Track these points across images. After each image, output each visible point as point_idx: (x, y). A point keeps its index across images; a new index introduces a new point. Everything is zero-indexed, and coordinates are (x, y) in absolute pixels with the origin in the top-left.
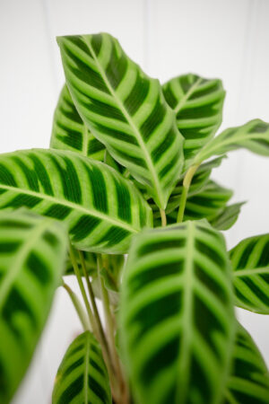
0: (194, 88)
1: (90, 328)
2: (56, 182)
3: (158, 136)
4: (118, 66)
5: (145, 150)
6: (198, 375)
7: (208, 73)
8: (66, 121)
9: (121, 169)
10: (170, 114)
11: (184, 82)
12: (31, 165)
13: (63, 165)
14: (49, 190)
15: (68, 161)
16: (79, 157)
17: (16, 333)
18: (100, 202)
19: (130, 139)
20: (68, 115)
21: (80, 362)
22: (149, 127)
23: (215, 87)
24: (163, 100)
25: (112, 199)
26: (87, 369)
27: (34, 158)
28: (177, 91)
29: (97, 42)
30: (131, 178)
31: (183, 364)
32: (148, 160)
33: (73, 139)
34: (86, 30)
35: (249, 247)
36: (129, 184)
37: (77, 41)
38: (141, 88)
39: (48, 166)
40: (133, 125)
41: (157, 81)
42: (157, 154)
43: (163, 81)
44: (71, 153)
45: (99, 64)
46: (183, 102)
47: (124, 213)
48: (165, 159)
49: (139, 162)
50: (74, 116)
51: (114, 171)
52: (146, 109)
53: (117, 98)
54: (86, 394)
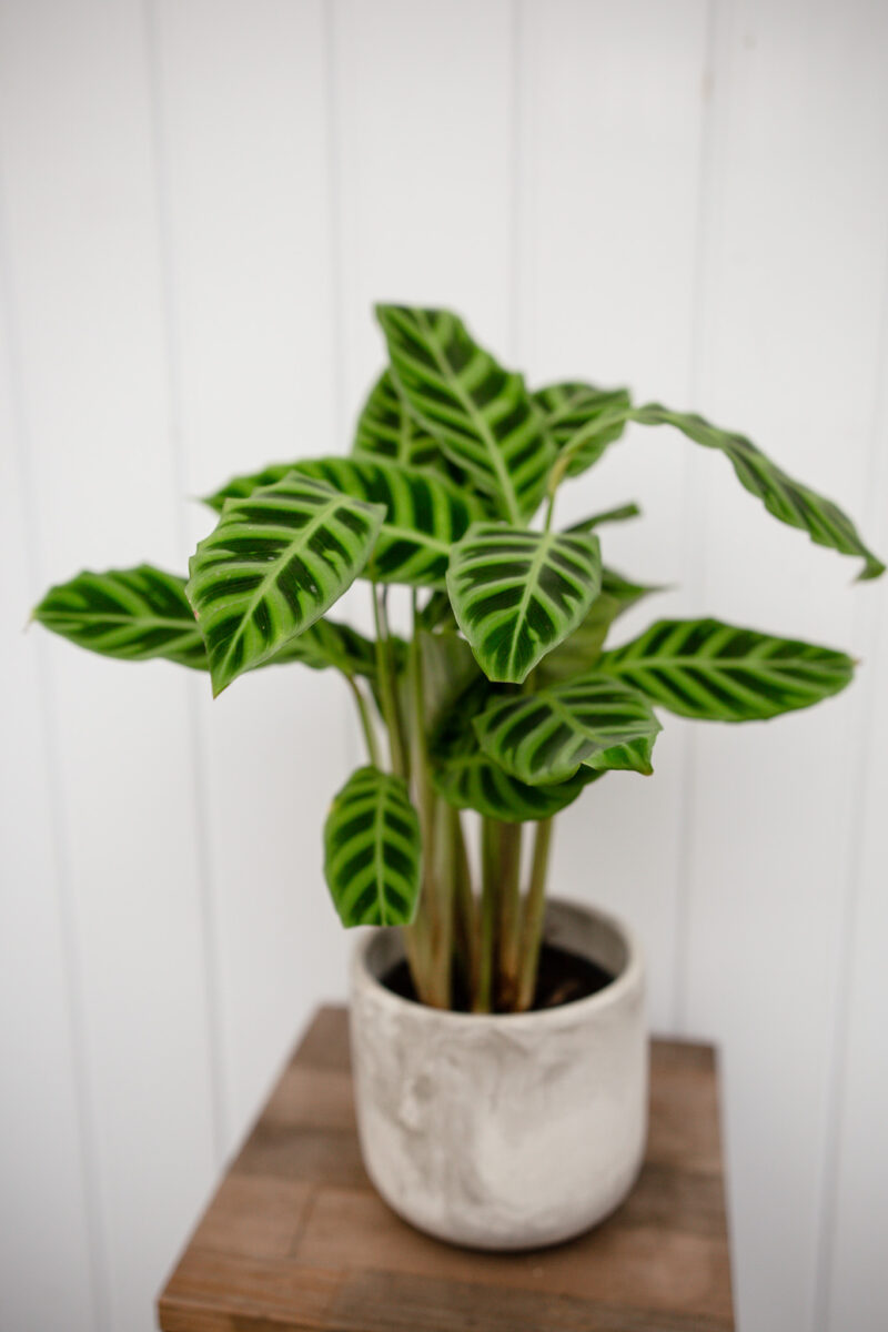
0: (582, 396)
3: (517, 440)
4: (461, 351)
5: (497, 455)
8: (375, 426)
10: (537, 420)
11: (569, 389)
13: (370, 476)
15: (381, 475)
16: (396, 469)
17: (331, 564)
18: (424, 521)
19: (473, 436)
20: (380, 420)
21: (370, 794)
22: (504, 428)
24: (530, 402)
25: (442, 518)
26: (382, 803)
27: (325, 465)
28: (557, 399)
29: (432, 317)
31: (523, 607)
32: (501, 468)
34: (419, 297)
37: (406, 312)
38: (495, 383)
40: (480, 422)
41: (520, 378)
42: (515, 462)
44: (384, 462)
45: (434, 342)
46: (563, 410)
48: (526, 471)
49: (487, 468)
50: (392, 420)
52: (499, 408)
53: (459, 386)
54: (380, 833)
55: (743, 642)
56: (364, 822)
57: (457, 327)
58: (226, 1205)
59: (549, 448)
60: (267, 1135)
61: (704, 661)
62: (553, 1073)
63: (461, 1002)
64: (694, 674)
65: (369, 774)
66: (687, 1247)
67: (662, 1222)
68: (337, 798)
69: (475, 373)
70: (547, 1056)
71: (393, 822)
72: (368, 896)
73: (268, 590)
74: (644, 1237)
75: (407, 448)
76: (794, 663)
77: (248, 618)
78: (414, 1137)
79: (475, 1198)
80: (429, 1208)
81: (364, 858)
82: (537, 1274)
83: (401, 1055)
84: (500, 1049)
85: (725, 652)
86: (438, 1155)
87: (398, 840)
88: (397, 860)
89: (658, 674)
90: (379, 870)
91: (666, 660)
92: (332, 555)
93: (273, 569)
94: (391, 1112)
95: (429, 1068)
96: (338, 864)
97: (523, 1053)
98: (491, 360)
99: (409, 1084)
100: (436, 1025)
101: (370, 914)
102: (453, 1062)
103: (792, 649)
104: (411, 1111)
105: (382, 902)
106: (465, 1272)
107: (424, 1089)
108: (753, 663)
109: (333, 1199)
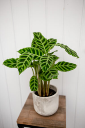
0: (52, 40)
1: (35, 75)
2: (32, 51)
3: (46, 46)
4: (41, 37)
5: (44, 47)
6: (47, 66)
7: (55, 38)
8: (33, 44)
9: (41, 50)
10: (48, 43)
11: (51, 39)
12: (28, 49)
13: (33, 49)
14: (30, 52)
15: (34, 49)
16: (35, 49)
17: (29, 61)
18: (38, 54)
19: (42, 46)
20: (34, 43)
21: (34, 78)
22: (45, 45)
23: (56, 40)
24: (47, 41)
25: (39, 54)
26: (35, 79)
27: (29, 48)
28: (50, 40)
29: (38, 33)
30: (42, 51)
31: (46, 65)
32: (45, 49)
33: (34, 46)
34: (37, 31)
35: (59, 63)
36: (42, 52)
37: (36, 33)
38: (44, 40)
39: (31, 50)
40: (43, 44)
42: (46, 48)
43: (48, 39)
44: (34, 48)
45: (38, 36)
46: (50, 42)
47: (41, 55)
49: (43, 49)
50: (35, 43)
51: (40, 50)
52: (45, 42)
53: (41, 40)
54: (34, 82)
55: (67, 64)
56: (33, 81)
57: (41, 34)
58: (22, 112)
59: (49, 46)
60: (26, 105)
61: (63, 66)
62: (50, 102)
63: (42, 96)
64: (62, 67)
65: (33, 76)
66: (62, 115)
67: (60, 113)
68: (31, 79)
69: (42, 39)
70: (50, 100)
71: (35, 81)
72: (33, 88)
73: (24, 65)
74: (58, 114)
75: (36, 46)
76: (71, 66)
77: (22, 67)
78: (38, 107)
79: (44, 112)
80: (40, 113)
81: (33, 85)
82: (49, 118)
83: (37, 100)
84: (46, 100)
85: (65, 65)
86: (40, 108)
87: (36, 83)
88: (36, 85)
89: (59, 67)
90: (34, 86)
91: (60, 66)
92: (29, 60)
93: (24, 62)
94: (36, 105)
95: (39, 101)
96: (31, 85)
97: (47, 100)
98: (44, 37)
99: (38, 103)
100: (40, 98)
101: (34, 90)
102: (42, 101)
103: (71, 64)
104: (38, 105)
105: (35, 89)
106: (43, 118)
107: (39, 103)
108: (67, 66)
109: (32, 111)
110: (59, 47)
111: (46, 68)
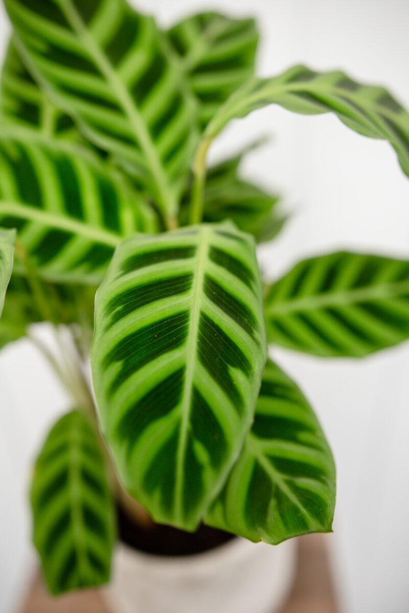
0: (216, 29)
3: (158, 101)
5: (140, 123)
9: (103, 154)
10: (176, 69)
11: (202, 21)
13: (14, 153)
18: (74, 206)
19: (112, 106)
21: (64, 449)
22: (143, 88)
24: (165, 48)
25: (91, 201)
30: (120, 169)
31: (186, 407)
33: (29, 113)
36: (117, 179)
40: (119, 84)
41: (152, 20)
42: (158, 128)
44: (23, 134)
46: (199, 50)
47: (111, 220)
48: (170, 137)
49: (129, 141)
50: (26, 77)
52: (136, 62)
53: (91, 42)
56: (59, 483)
59: (191, 107)
61: (340, 298)
69: (107, 21)
72: (71, 563)
81: (62, 525)
88: (93, 522)
89: (303, 318)
90: (78, 534)
101: (74, 580)
105: (84, 567)
110: (330, 119)
111: (190, 455)
